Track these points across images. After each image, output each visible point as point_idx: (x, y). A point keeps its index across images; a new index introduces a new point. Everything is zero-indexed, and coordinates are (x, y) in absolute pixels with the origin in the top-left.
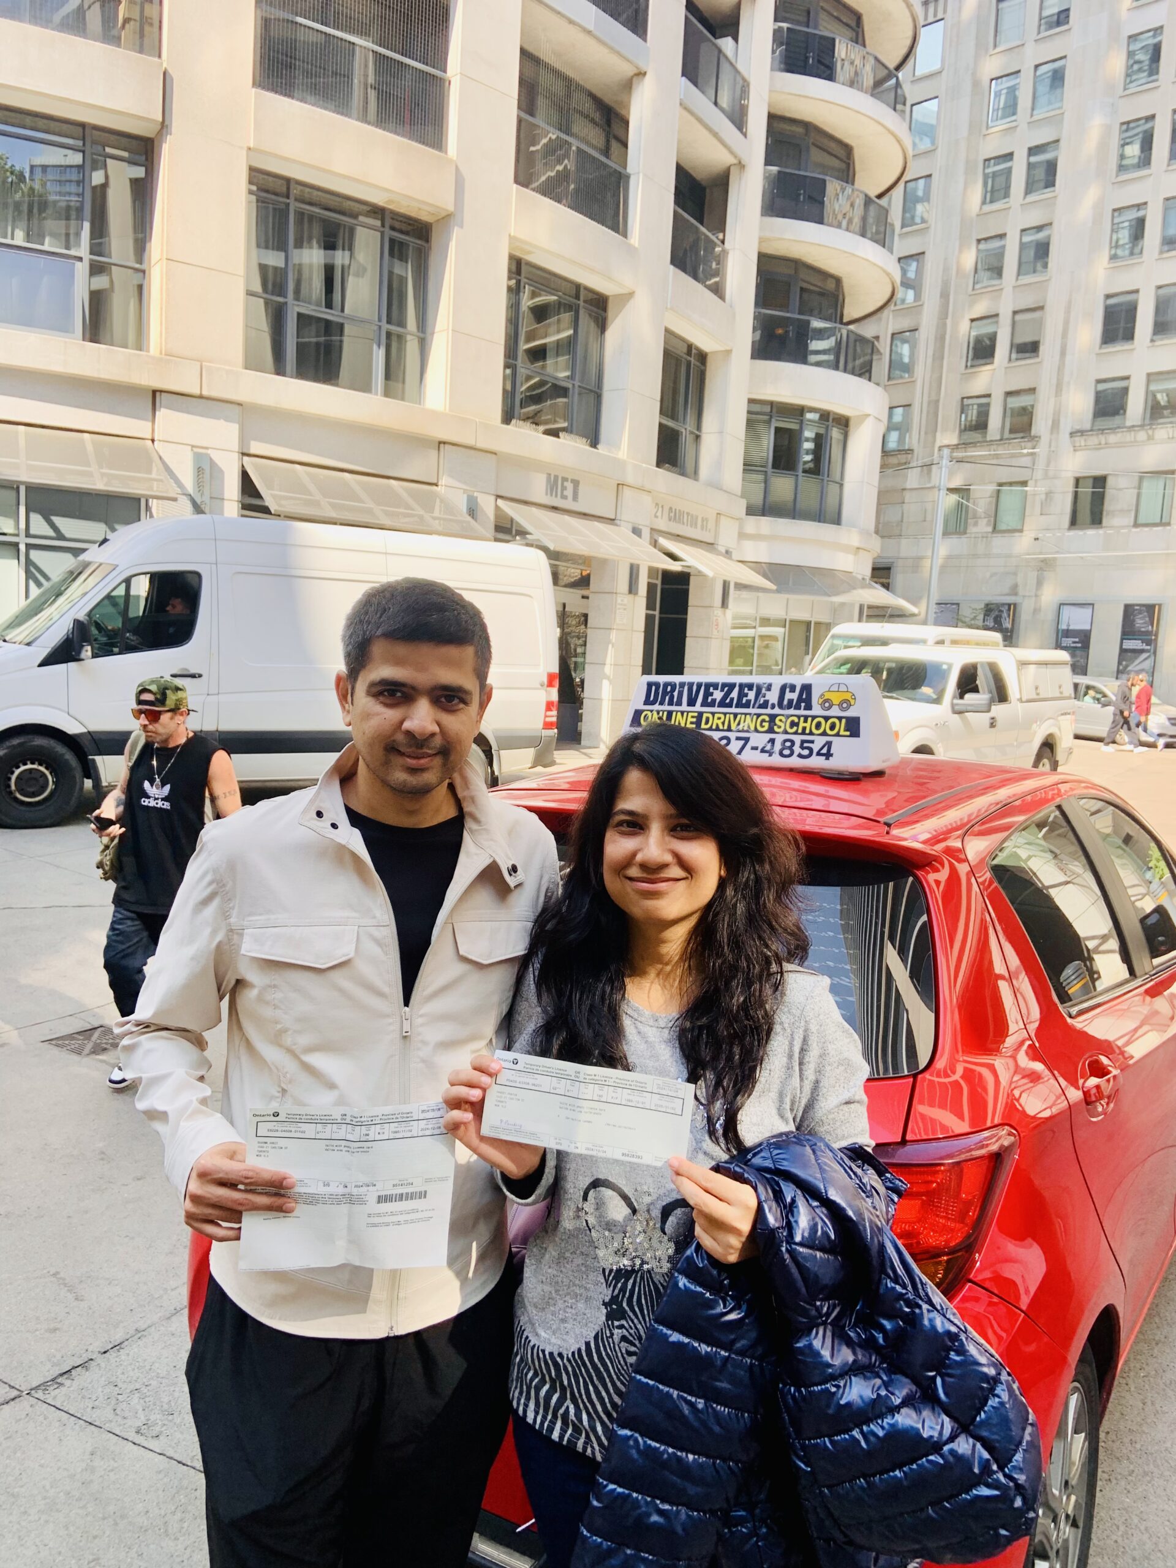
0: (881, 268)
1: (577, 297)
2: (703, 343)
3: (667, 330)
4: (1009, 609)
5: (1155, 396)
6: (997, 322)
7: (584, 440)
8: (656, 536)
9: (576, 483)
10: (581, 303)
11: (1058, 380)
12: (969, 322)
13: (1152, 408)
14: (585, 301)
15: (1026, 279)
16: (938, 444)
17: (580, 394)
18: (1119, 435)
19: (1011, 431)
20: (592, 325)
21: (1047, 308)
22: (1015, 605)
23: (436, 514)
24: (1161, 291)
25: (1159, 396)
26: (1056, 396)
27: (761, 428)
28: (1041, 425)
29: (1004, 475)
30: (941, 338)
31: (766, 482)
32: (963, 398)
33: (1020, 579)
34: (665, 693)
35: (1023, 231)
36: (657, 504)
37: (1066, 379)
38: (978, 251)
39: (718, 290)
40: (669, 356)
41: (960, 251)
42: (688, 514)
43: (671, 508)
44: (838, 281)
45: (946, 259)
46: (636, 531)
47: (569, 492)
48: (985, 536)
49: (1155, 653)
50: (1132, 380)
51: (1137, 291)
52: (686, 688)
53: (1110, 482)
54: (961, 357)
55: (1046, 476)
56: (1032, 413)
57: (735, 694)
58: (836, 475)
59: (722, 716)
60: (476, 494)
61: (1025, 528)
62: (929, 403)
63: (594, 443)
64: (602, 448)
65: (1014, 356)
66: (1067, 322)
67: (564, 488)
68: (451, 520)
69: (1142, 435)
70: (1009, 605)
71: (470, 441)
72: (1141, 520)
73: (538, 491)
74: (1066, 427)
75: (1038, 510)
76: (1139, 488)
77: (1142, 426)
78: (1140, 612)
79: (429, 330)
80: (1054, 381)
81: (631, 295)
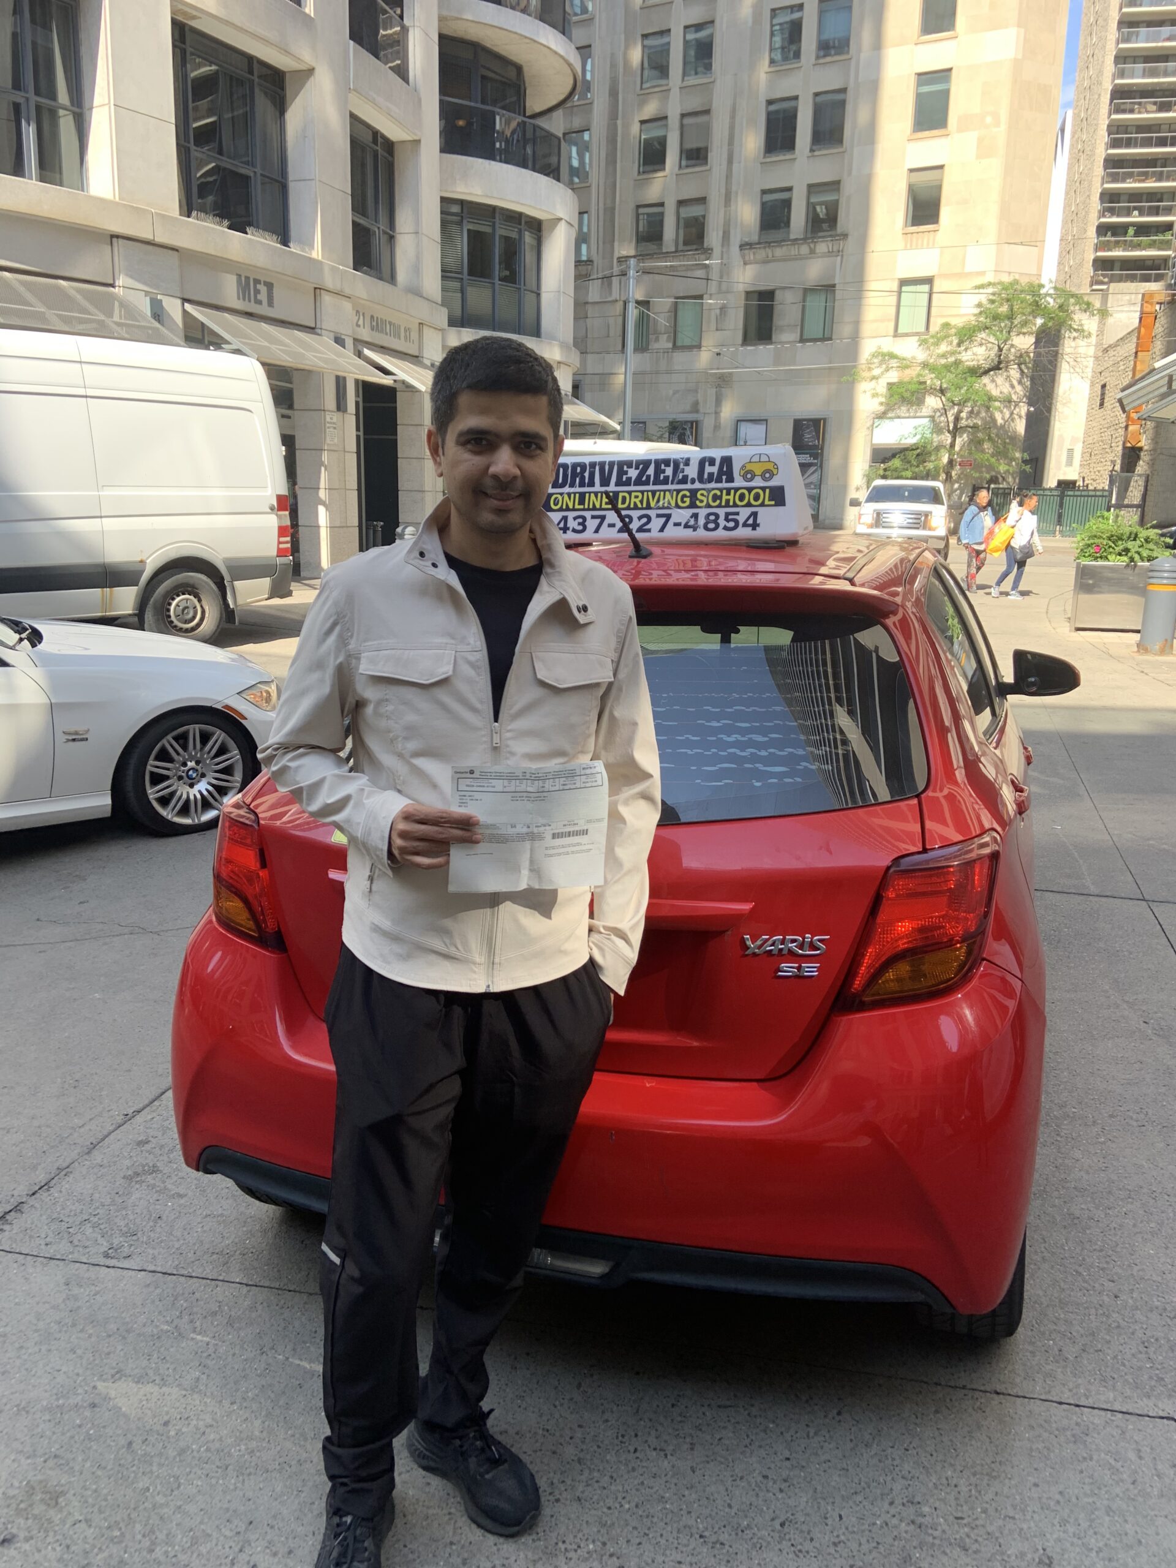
0: (561, 57)
1: (251, 72)
2: (392, 131)
3: (352, 116)
4: (692, 428)
5: (815, 209)
6: (666, 126)
7: (275, 237)
8: (360, 347)
9: (270, 286)
10: (256, 80)
11: (727, 189)
12: (639, 124)
13: (813, 221)
14: (260, 77)
15: (692, 80)
16: (616, 255)
17: (262, 184)
18: (784, 248)
19: (685, 243)
20: (269, 104)
21: (714, 113)
22: (697, 422)
23: (116, 318)
24: (819, 99)
25: (818, 208)
26: (725, 207)
27: (454, 228)
28: (713, 238)
29: (682, 286)
30: (612, 140)
31: (462, 291)
32: (638, 207)
33: (700, 397)
34: (574, 474)
35: (686, 27)
36: (358, 312)
37: (734, 188)
38: (644, 47)
39: (402, 72)
40: (356, 144)
41: (627, 47)
42: (390, 323)
43: (372, 317)
44: (519, 69)
45: (612, 54)
46: (339, 341)
47: (263, 296)
48: (666, 351)
49: (821, 467)
50: (795, 191)
51: (796, 98)
52: (597, 468)
53: (778, 295)
54: (634, 162)
55: (720, 291)
56: (703, 224)
57: (651, 471)
58: (531, 283)
59: (640, 495)
60: (159, 297)
61: (704, 343)
62: (605, 210)
63: (285, 242)
64: (294, 248)
65: (684, 163)
66: (732, 128)
67: (257, 292)
68: (133, 326)
69: (805, 249)
70: (692, 423)
71: (147, 235)
72: (805, 337)
73: (230, 295)
74: (736, 240)
75: (713, 326)
76: (804, 301)
77: (805, 239)
78: (808, 428)
79: (86, 105)
80: (723, 191)
81: (311, 71)
